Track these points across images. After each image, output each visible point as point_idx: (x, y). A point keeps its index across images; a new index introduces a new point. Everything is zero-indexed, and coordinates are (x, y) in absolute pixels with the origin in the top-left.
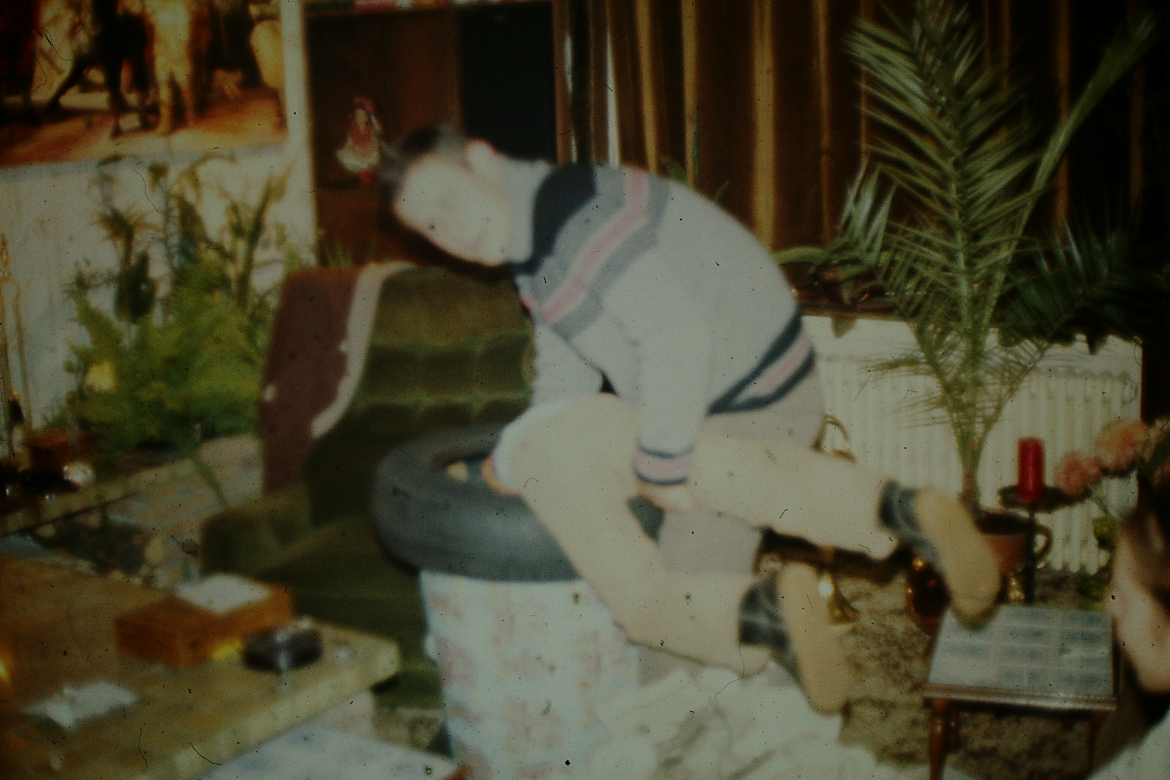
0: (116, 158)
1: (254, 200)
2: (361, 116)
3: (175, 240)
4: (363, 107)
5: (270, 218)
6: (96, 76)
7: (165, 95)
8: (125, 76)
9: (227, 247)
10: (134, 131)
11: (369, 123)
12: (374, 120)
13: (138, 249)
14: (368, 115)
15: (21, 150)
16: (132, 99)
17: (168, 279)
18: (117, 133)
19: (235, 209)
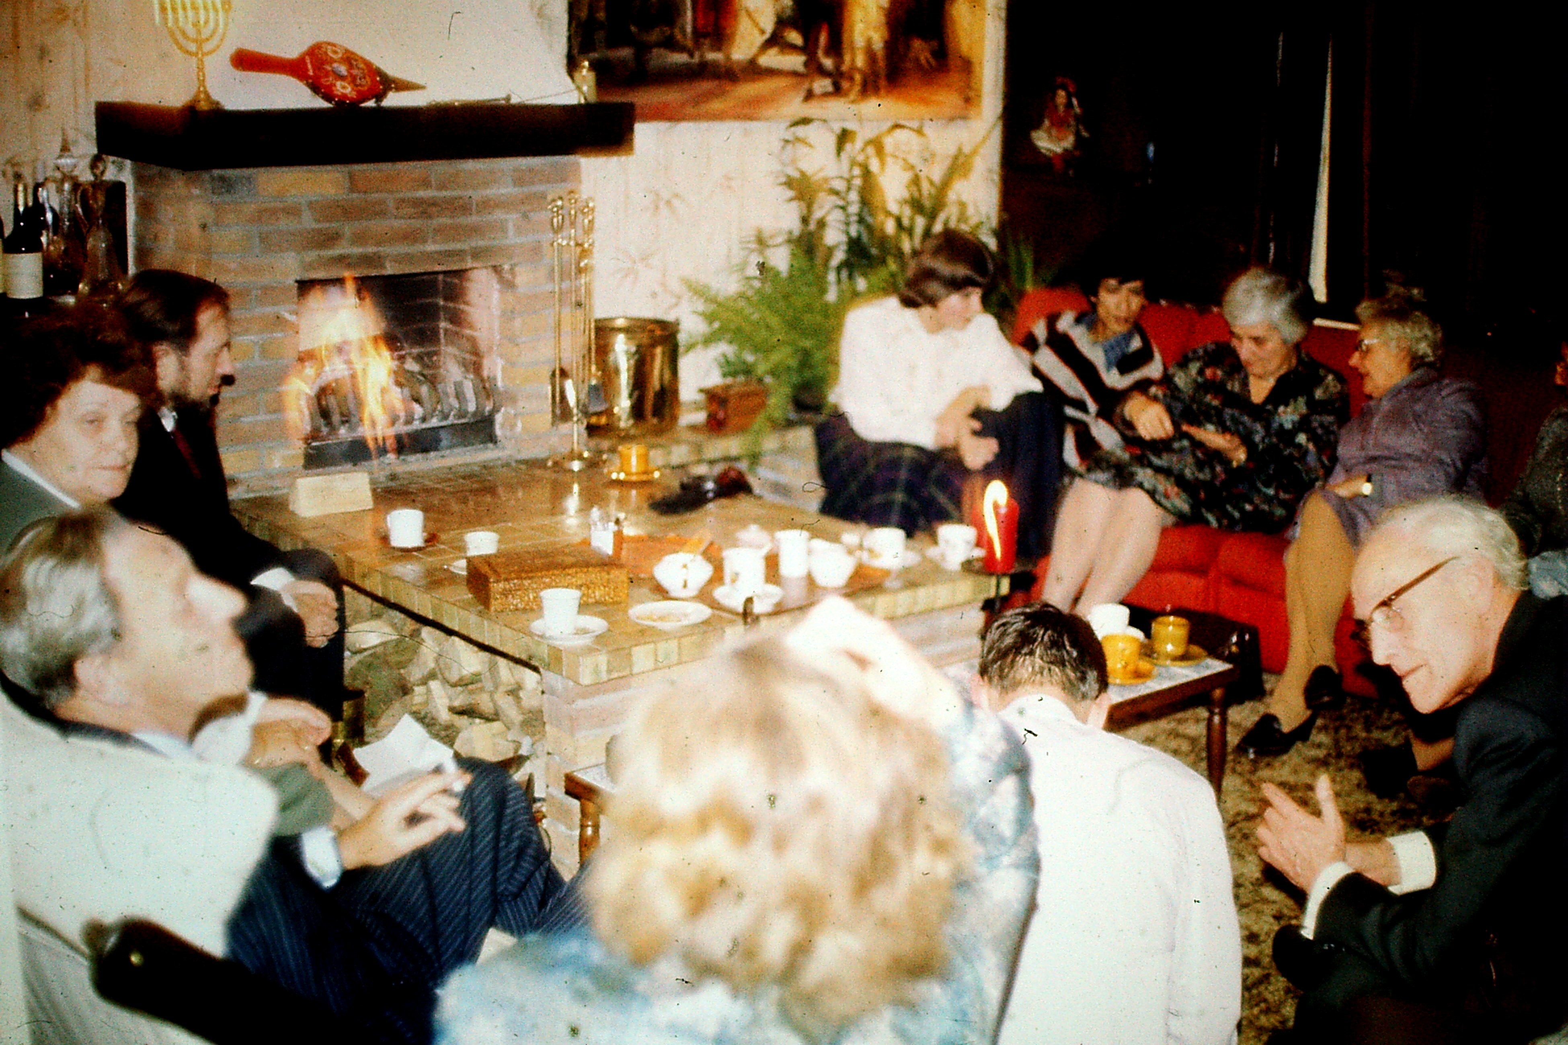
0: (805, 121)
1: (937, 173)
2: (1061, 96)
3: (854, 209)
4: (1064, 87)
5: (952, 196)
6: (794, 37)
7: (860, 61)
8: (823, 39)
9: (906, 222)
10: (826, 95)
11: (1069, 105)
12: (1075, 102)
13: (818, 214)
14: (1069, 97)
15: (716, 105)
16: (828, 63)
17: (844, 247)
18: (809, 96)
19: (916, 181)
